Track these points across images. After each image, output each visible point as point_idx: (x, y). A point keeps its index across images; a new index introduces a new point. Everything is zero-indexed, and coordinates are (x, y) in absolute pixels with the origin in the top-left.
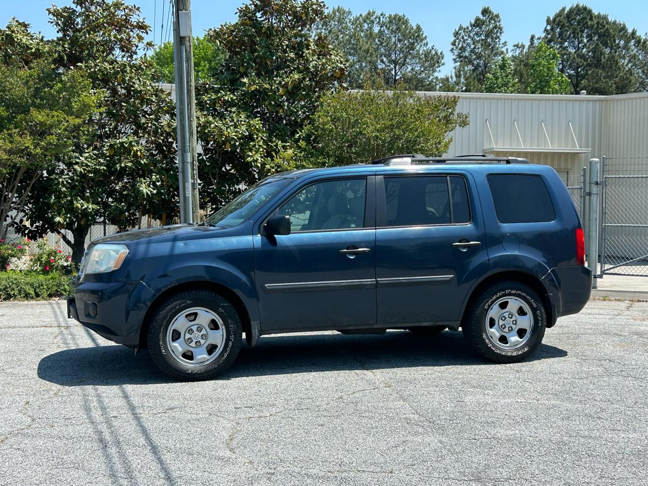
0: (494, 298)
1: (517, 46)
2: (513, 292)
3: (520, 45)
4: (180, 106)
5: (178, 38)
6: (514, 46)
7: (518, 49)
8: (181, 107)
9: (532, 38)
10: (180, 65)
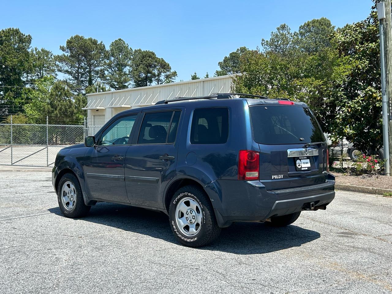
0: (179, 197)
2: (190, 194)
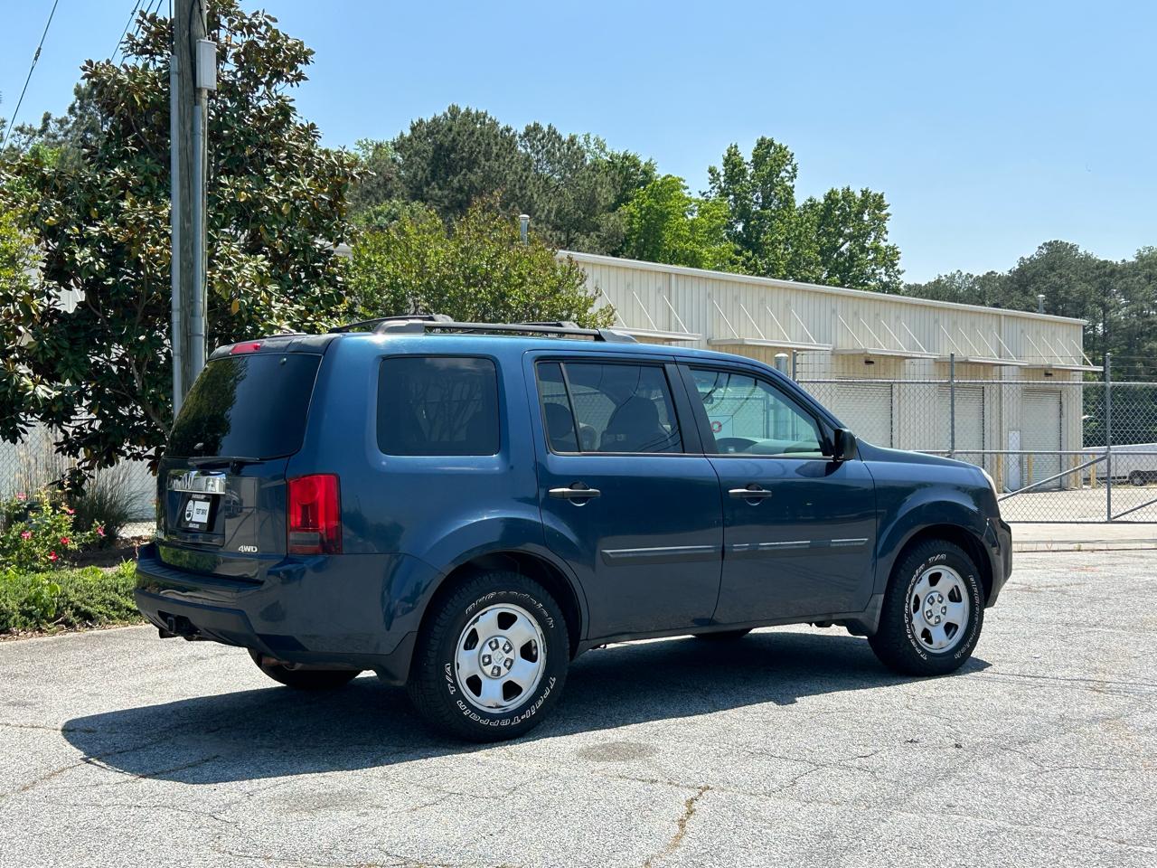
1: (21, 130)
3: (26, 129)
4: (182, 223)
5: (189, 90)
6: (16, 130)
7: (23, 136)
8: (187, 225)
9: (47, 118)
10: (190, 143)
